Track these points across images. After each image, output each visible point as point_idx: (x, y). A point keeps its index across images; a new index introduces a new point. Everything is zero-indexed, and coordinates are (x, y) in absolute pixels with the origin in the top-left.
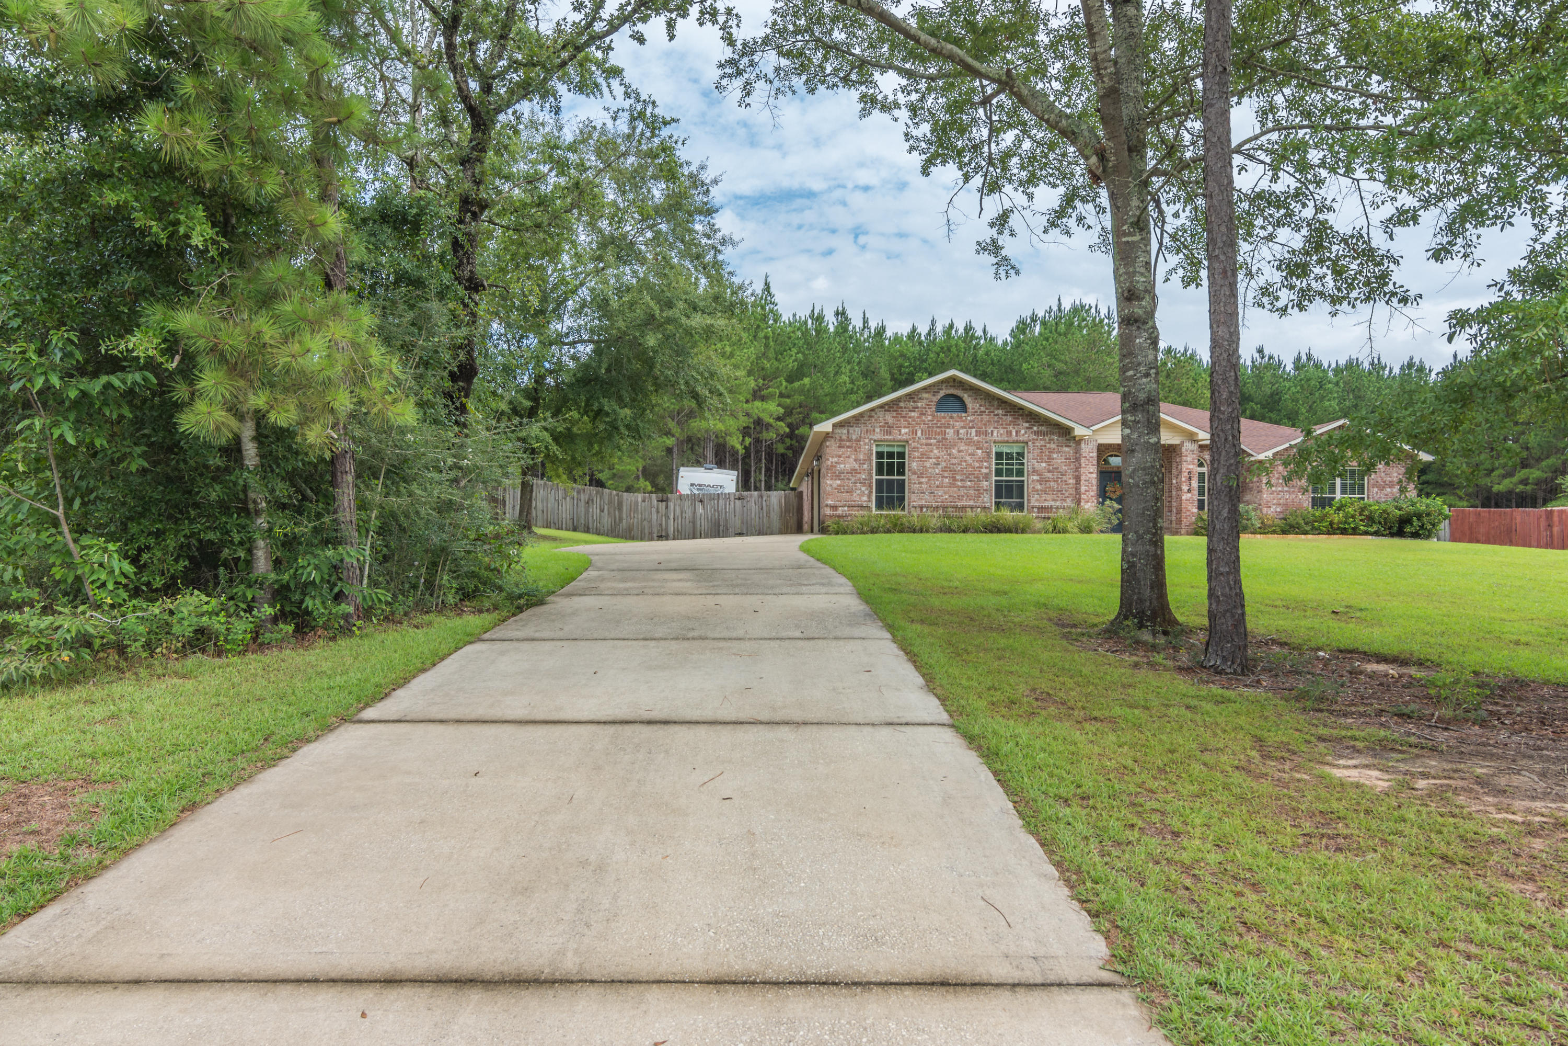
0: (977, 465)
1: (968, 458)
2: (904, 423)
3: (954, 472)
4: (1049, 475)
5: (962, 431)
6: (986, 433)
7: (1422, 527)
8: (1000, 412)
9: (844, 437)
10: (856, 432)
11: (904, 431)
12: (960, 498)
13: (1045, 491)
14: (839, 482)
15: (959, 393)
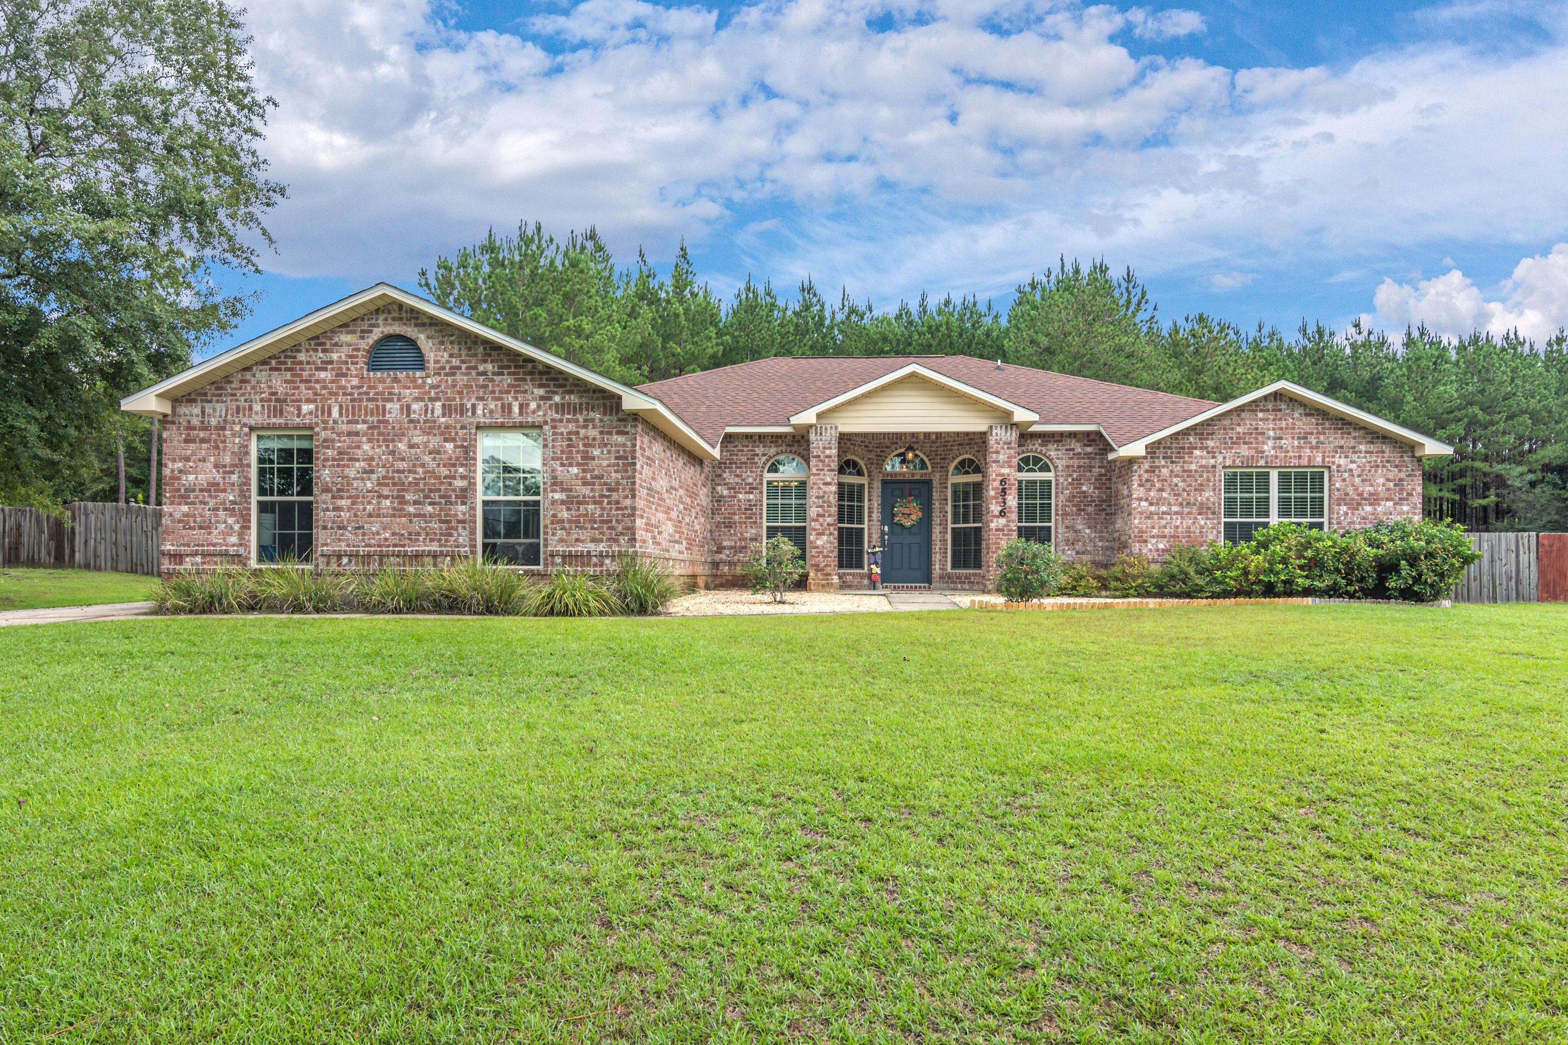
0: (444, 471)
1: (427, 458)
2: (305, 392)
3: (402, 487)
4: (586, 491)
5: (415, 406)
6: (462, 410)
7: (1417, 579)
8: (489, 367)
9: (195, 422)
10: (217, 411)
11: (306, 408)
12: (413, 537)
13: (576, 523)
14: (185, 508)
15: (410, 331)
